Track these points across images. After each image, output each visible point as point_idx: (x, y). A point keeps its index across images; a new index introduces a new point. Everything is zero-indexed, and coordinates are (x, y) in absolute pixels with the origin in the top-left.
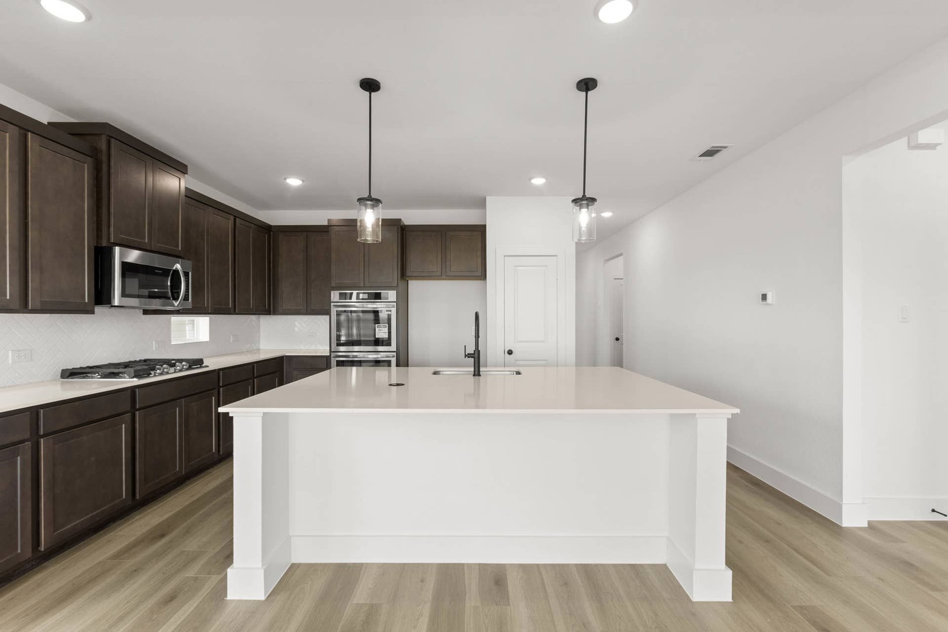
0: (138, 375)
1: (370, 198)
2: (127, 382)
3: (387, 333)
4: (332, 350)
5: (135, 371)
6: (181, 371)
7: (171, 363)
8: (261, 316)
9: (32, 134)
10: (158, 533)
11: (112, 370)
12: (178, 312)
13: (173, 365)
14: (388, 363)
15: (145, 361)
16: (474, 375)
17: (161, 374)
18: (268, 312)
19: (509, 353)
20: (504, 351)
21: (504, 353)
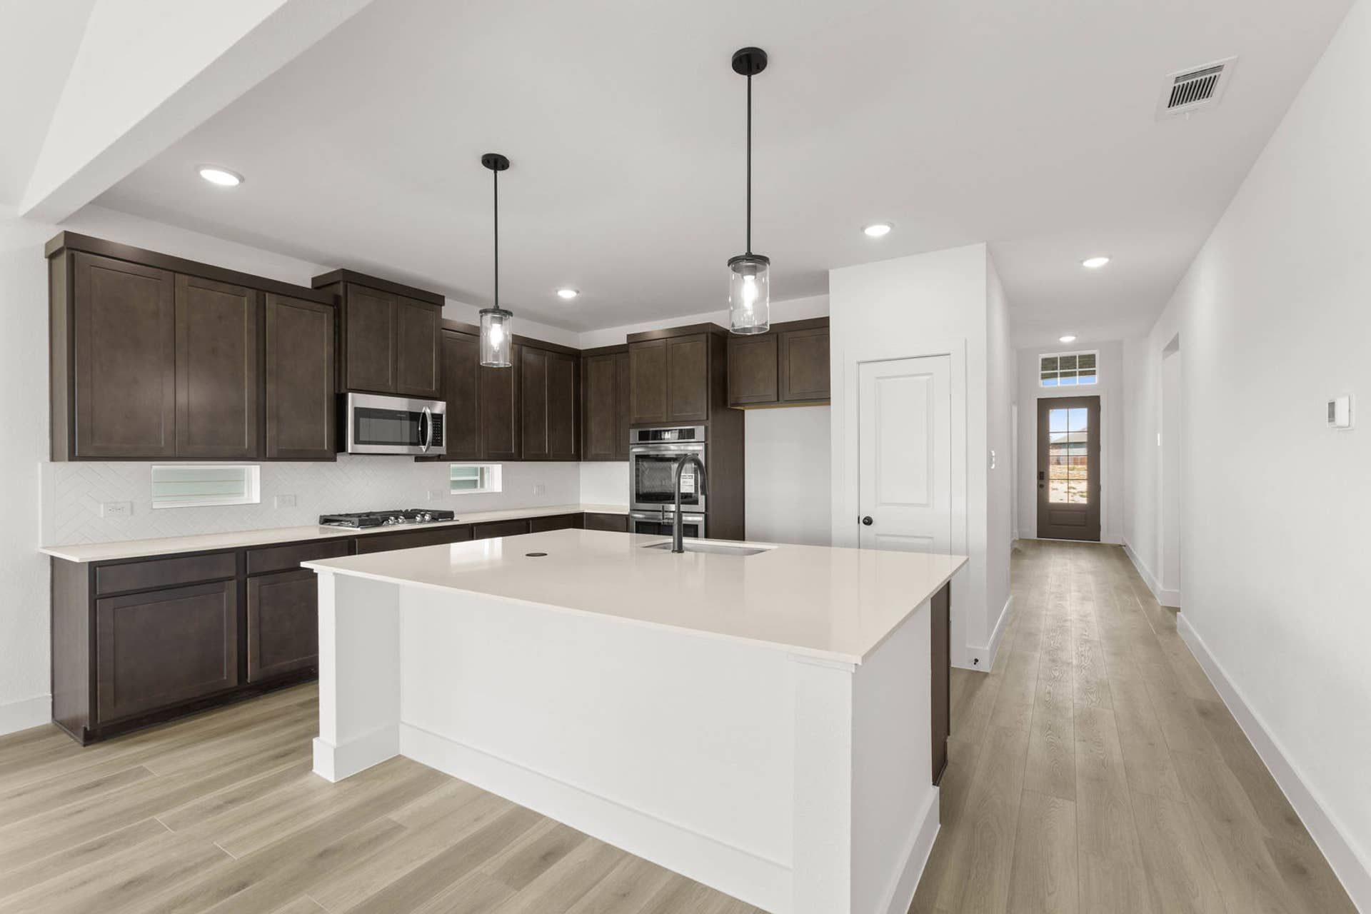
1: (496, 310)
3: (693, 487)
4: (632, 508)
8: (580, 463)
9: (270, 294)
18: (576, 458)
19: (865, 523)
20: (859, 518)
21: (859, 522)
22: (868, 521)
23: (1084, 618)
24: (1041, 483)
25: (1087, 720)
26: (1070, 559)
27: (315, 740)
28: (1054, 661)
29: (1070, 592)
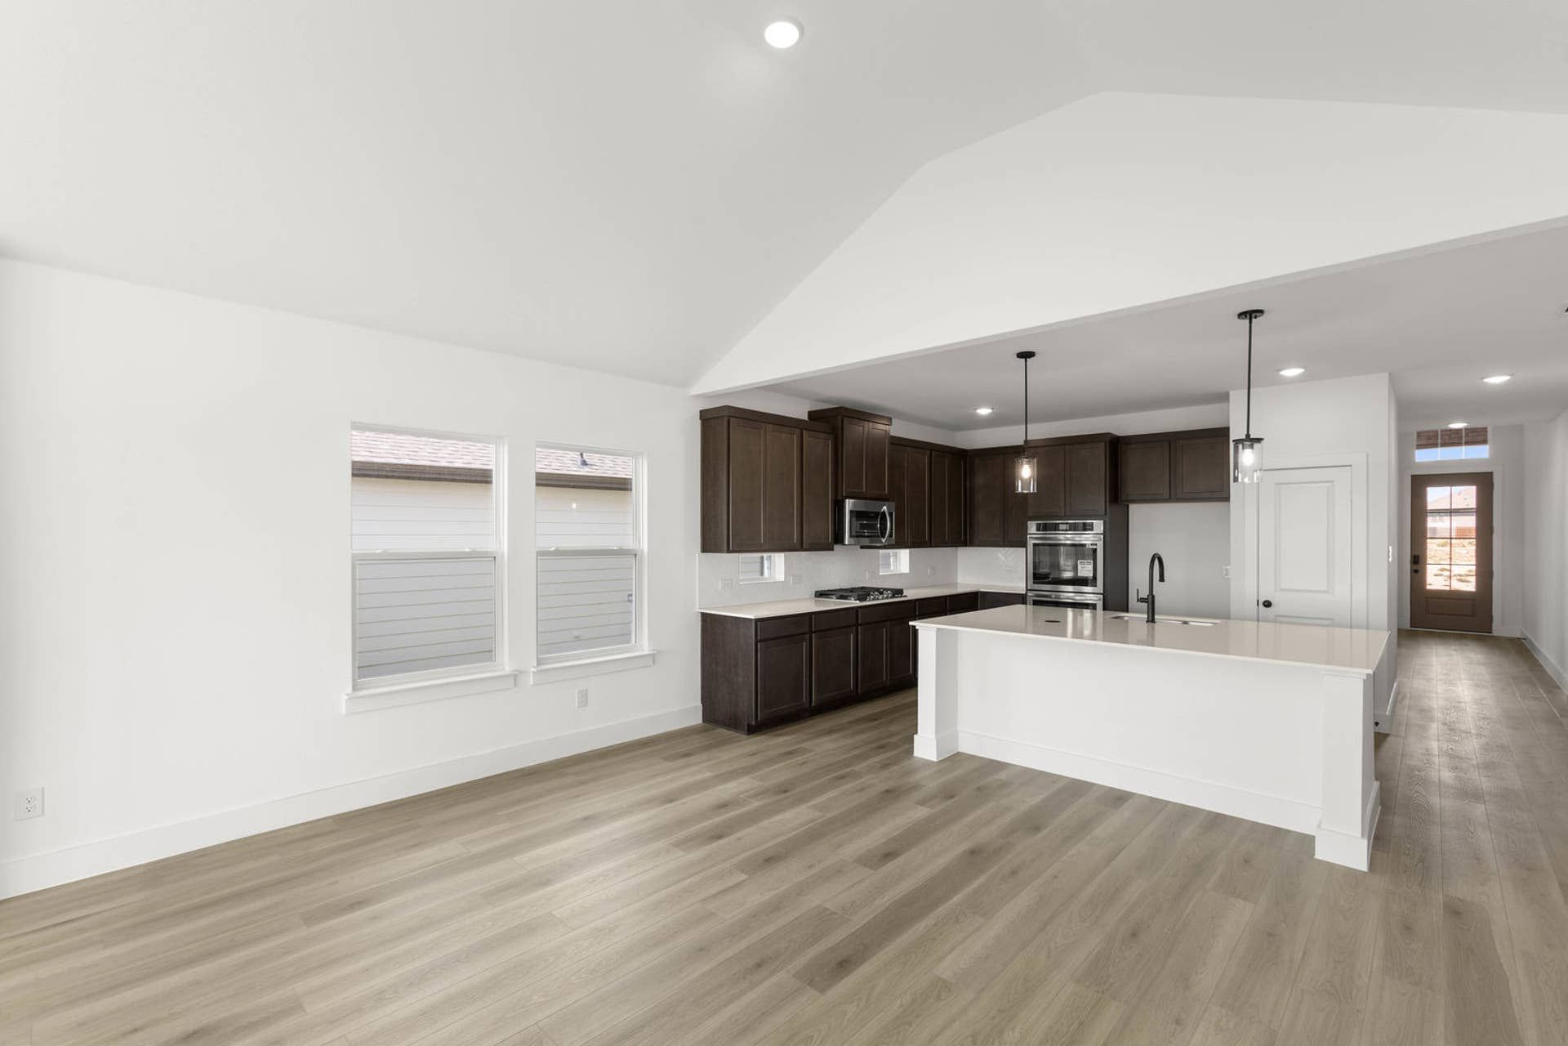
0: (860, 599)
2: (853, 603)
3: (1092, 571)
4: (1029, 588)
5: (859, 595)
6: (887, 598)
7: (880, 591)
8: (959, 548)
9: (805, 431)
10: (873, 718)
11: (843, 594)
12: (885, 547)
13: (881, 593)
14: (1093, 607)
15: (862, 588)
16: (1147, 622)
17: (873, 599)
18: (965, 544)
19: (1265, 605)
20: (1258, 601)
21: (1258, 604)
22: (1267, 604)
23: (1479, 702)
24: (1415, 567)
25: (1488, 767)
26: (1455, 650)
27: (915, 736)
28: (1452, 730)
29: (1461, 680)
